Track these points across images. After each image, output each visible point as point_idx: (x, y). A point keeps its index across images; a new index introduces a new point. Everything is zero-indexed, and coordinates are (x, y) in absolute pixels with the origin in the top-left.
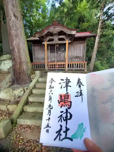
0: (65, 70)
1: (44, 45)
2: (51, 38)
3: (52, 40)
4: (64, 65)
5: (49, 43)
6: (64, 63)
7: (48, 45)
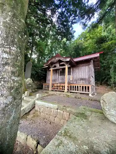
0: (64, 91)
1: (50, 70)
2: (55, 65)
3: (55, 67)
4: (63, 87)
5: (53, 69)
6: (63, 85)
7: (53, 70)
